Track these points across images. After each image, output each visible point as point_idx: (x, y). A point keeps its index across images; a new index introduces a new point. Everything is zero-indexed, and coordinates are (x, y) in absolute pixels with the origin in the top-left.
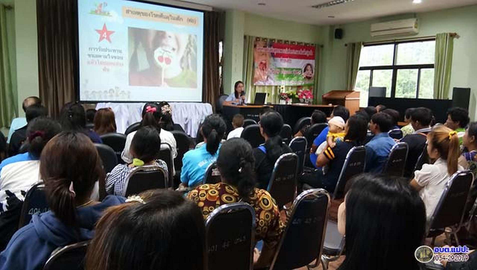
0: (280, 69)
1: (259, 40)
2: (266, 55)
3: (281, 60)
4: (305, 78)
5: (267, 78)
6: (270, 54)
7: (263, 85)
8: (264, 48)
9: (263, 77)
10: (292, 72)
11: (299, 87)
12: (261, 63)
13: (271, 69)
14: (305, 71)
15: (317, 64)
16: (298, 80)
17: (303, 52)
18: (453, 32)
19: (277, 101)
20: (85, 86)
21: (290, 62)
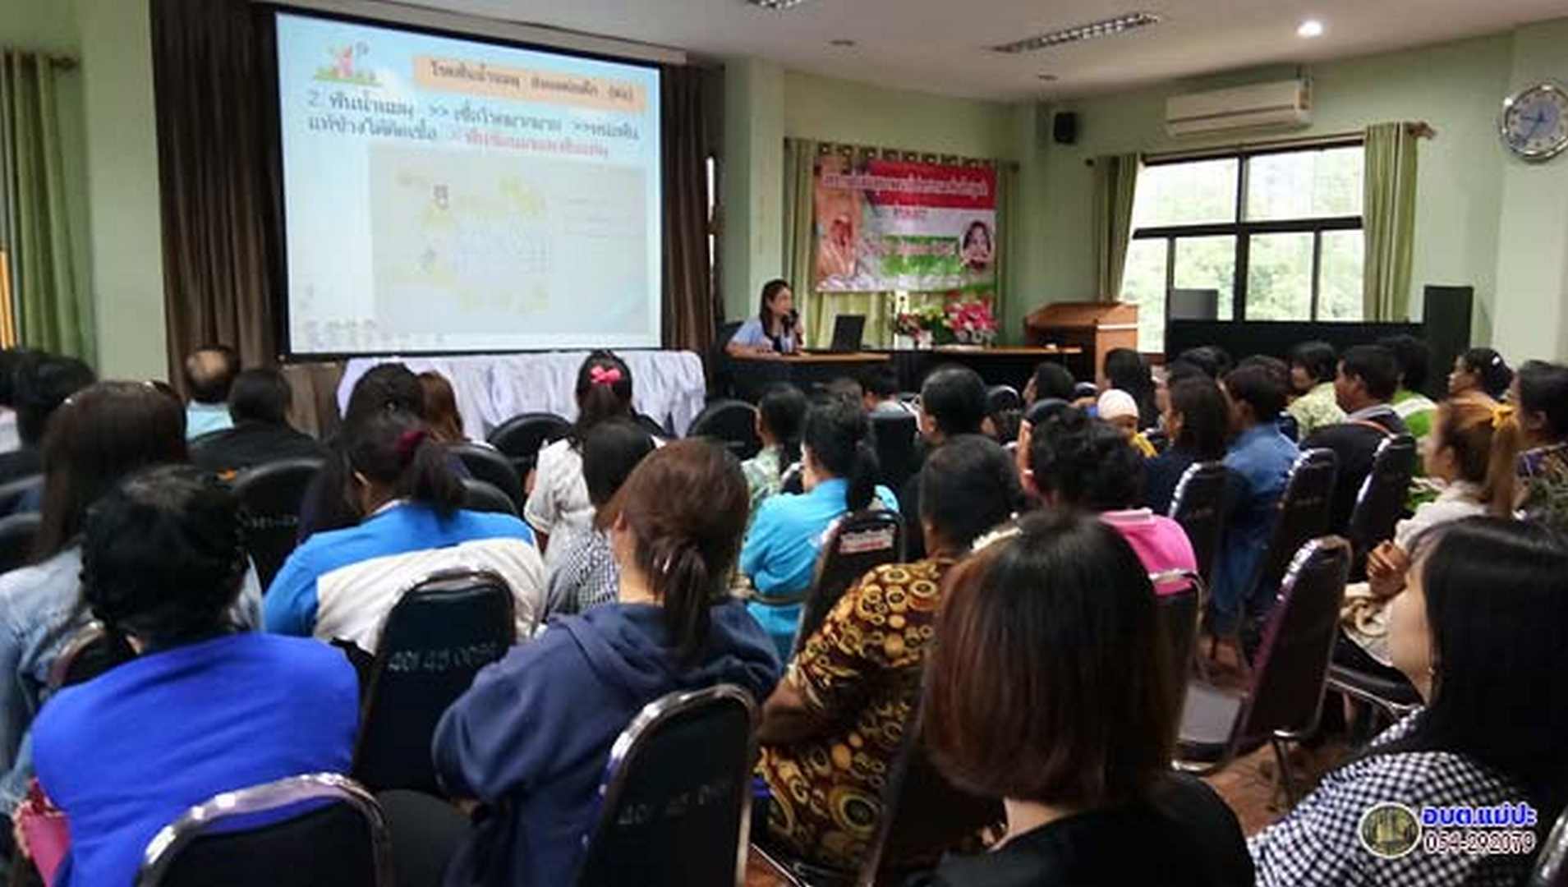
0: (895, 239)
1: (828, 153)
2: (850, 197)
3: (896, 212)
4: (967, 266)
5: (856, 269)
6: (863, 195)
7: (844, 289)
8: (847, 177)
9: (843, 266)
10: (930, 251)
11: (951, 294)
12: (838, 222)
13: (867, 241)
14: (966, 246)
15: (1002, 223)
16: (947, 273)
17: (959, 185)
18: (1414, 120)
19: (887, 340)
20: (303, 306)
21: (923, 219)
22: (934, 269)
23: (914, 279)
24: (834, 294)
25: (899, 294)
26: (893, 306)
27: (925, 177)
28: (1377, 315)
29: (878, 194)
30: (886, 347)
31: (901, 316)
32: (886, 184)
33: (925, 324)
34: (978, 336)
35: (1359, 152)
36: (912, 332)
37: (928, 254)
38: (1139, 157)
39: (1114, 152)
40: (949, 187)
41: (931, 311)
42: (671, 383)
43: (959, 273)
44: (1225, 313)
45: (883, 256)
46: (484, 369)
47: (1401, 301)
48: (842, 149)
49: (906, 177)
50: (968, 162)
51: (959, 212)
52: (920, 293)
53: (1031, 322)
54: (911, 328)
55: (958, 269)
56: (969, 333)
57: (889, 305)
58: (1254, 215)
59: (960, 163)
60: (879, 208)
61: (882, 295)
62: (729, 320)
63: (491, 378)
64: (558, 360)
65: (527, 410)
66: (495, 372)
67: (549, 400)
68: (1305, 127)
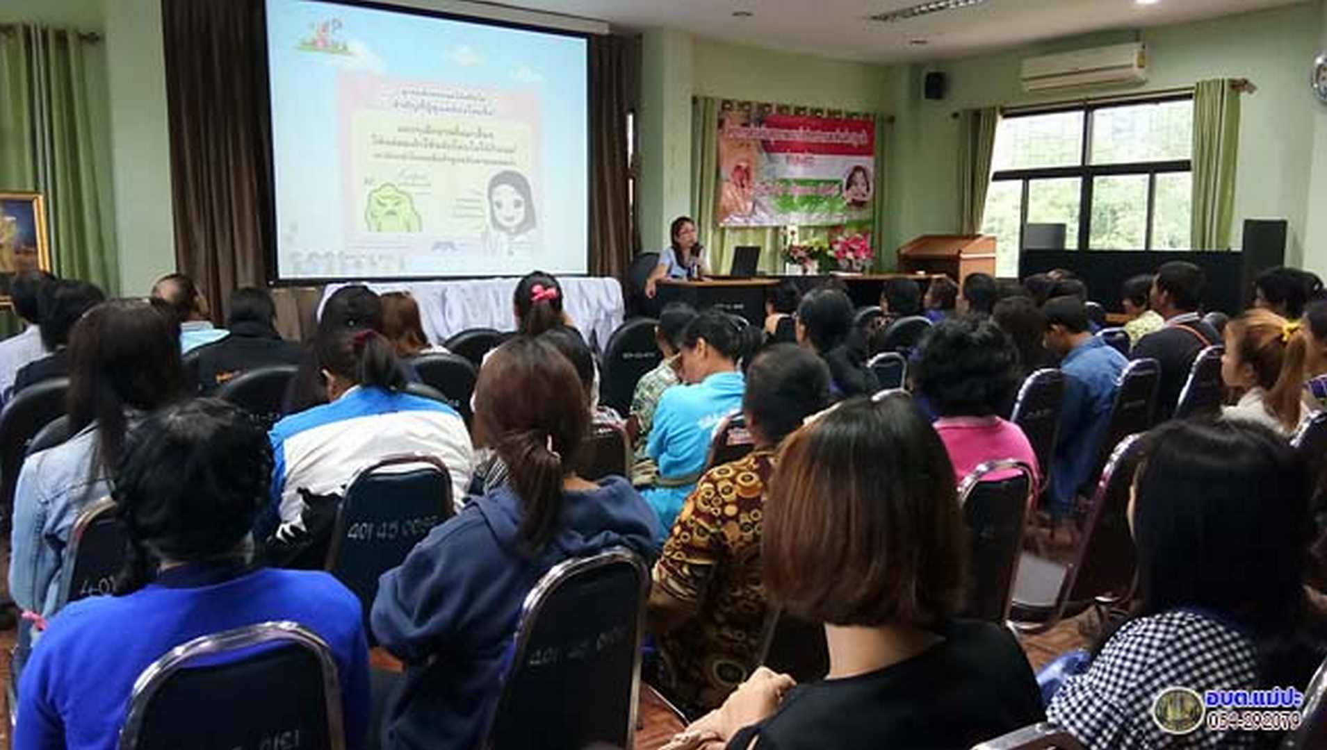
0: (787, 182)
1: (729, 109)
2: (748, 145)
3: (788, 158)
4: (849, 204)
5: (754, 206)
6: (760, 143)
7: (745, 225)
8: (746, 129)
9: (742, 206)
10: (816, 191)
11: (835, 229)
12: (738, 168)
13: (763, 183)
14: (848, 186)
15: (880, 167)
16: (832, 209)
17: (842, 135)
18: (1239, 77)
19: (780, 267)
20: (289, 240)
21: (811, 164)
22: (819, 208)
23: (804, 215)
24: (735, 229)
25: (790, 228)
26: (785, 238)
27: (814, 128)
28: (1203, 246)
29: (773, 143)
30: (779, 274)
31: (791, 246)
32: (781, 135)
33: (812, 254)
34: (858, 264)
35: (1189, 105)
36: (801, 261)
37: (816, 193)
38: (998, 109)
39: (976, 105)
40: (834, 137)
41: (817, 243)
42: (594, 304)
43: (841, 211)
44: (1072, 243)
45: (777, 196)
46: (440, 292)
47: (1223, 234)
48: (742, 105)
49: (797, 128)
50: (850, 115)
51: (841, 159)
52: (809, 227)
53: (903, 251)
54: (800, 258)
55: (839, 206)
56: (850, 261)
57: (781, 238)
58: (1096, 160)
59: (844, 116)
60: (773, 155)
61: (776, 229)
62: (645, 250)
63: (444, 300)
64: (500, 285)
65: (474, 326)
66: (447, 294)
67: (492, 317)
68: (1142, 83)
